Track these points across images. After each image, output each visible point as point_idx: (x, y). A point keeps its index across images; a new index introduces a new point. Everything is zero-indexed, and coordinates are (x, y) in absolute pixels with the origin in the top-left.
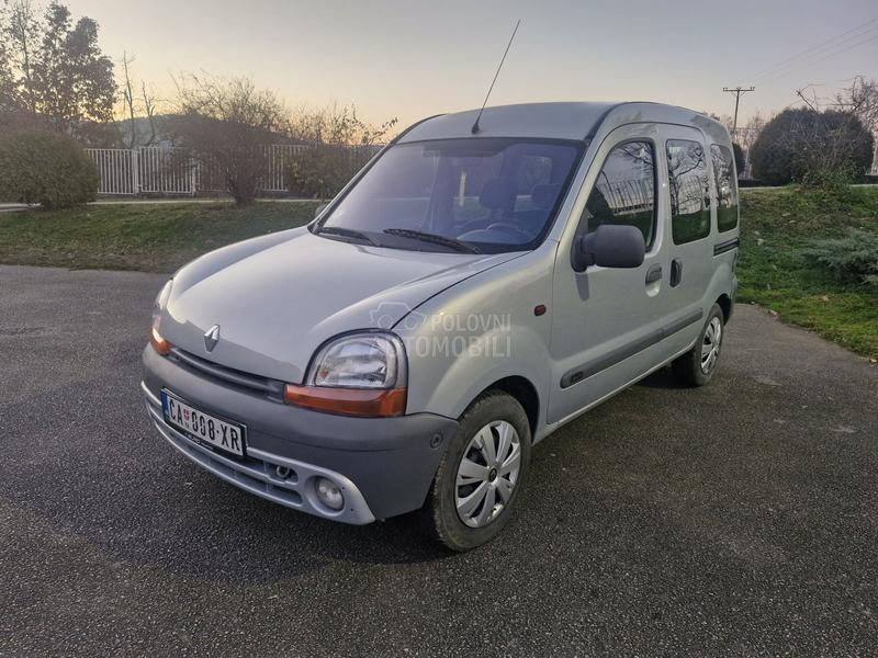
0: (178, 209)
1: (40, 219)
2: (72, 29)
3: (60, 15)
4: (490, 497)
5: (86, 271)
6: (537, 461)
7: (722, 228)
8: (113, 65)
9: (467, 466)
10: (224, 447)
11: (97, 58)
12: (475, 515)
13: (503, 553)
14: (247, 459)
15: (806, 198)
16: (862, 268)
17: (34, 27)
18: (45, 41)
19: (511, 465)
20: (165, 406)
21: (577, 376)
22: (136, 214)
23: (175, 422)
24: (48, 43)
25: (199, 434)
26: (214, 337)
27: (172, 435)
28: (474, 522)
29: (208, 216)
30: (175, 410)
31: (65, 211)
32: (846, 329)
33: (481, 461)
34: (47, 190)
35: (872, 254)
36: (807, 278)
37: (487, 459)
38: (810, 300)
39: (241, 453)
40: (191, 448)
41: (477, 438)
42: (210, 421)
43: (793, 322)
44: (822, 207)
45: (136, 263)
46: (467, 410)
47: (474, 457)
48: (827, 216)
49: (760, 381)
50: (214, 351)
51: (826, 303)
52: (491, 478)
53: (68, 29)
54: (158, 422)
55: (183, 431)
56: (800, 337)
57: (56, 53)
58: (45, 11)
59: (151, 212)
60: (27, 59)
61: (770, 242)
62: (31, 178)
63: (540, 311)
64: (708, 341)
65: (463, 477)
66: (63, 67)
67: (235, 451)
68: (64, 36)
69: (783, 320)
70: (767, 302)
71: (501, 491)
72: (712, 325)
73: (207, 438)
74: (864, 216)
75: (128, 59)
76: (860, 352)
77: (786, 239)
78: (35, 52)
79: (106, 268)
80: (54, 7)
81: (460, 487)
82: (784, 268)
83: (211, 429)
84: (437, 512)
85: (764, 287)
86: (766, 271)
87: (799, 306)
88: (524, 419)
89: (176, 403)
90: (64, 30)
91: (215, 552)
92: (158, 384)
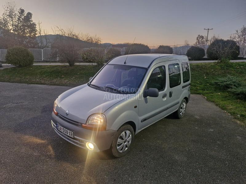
0: (55, 67)
1: (19, 70)
2: (25, 15)
3: (22, 11)
4: (125, 146)
5: (32, 85)
6: (136, 138)
7: (184, 82)
8: (36, 25)
9: (119, 140)
10: (70, 136)
11: (32, 23)
12: (121, 150)
13: (127, 158)
14: (74, 138)
15: (218, 66)
16: (228, 86)
17: (15, 14)
18: (18, 19)
19: (130, 139)
20: (57, 126)
21: (145, 120)
22: (43, 68)
23: (59, 130)
24: (19, 19)
25: (64, 133)
26: (68, 113)
27: (58, 132)
28: (121, 151)
29: (62, 69)
30: (59, 128)
31: (25, 67)
32: (221, 102)
33: (122, 139)
34: (21, 62)
35: (231, 83)
36: (216, 88)
37: (123, 138)
38: (215, 94)
39: (73, 137)
40: (62, 135)
41: (121, 134)
42: (67, 130)
43: (210, 100)
44: (222, 68)
45: (44, 82)
46: (119, 129)
47: (121, 138)
48: (223, 71)
49: (195, 117)
50: (68, 116)
51: (219, 95)
52: (125, 142)
53: (24, 15)
54: (55, 129)
55: (61, 132)
56: (210, 105)
57: (21, 22)
58: (18, 10)
59: (48, 68)
60: (13, 23)
61: (208, 78)
62: (17, 59)
63: (136, 107)
64: (182, 108)
65: (119, 142)
66: (23, 25)
67: (72, 137)
68: (23, 17)
69: (207, 100)
70: (205, 94)
71: (127, 145)
72: (183, 104)
73: (66, 134)
74: (233, 71)
75: (40, 23)
76: (223, 109)
77: (212, 77)
78: (15, 22)
79: (36, 84)
80: (21, 9)
81: (118, 145)
82: (211, 85)
83: (67, 132)
84: (113, 150)
85: (205, 90)
86: (206, 86)
87: (213, 96)
88: (133, 130)
89: (60, 126)
90: (23, 15)
91: (67, 157)
92: (55, 122)
